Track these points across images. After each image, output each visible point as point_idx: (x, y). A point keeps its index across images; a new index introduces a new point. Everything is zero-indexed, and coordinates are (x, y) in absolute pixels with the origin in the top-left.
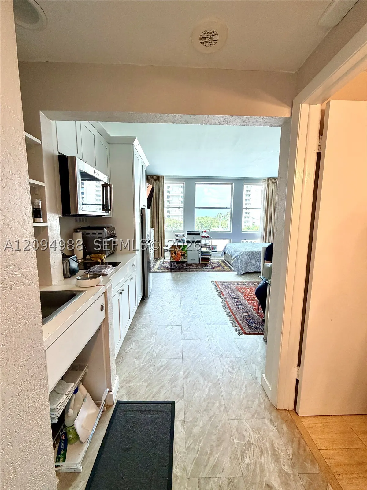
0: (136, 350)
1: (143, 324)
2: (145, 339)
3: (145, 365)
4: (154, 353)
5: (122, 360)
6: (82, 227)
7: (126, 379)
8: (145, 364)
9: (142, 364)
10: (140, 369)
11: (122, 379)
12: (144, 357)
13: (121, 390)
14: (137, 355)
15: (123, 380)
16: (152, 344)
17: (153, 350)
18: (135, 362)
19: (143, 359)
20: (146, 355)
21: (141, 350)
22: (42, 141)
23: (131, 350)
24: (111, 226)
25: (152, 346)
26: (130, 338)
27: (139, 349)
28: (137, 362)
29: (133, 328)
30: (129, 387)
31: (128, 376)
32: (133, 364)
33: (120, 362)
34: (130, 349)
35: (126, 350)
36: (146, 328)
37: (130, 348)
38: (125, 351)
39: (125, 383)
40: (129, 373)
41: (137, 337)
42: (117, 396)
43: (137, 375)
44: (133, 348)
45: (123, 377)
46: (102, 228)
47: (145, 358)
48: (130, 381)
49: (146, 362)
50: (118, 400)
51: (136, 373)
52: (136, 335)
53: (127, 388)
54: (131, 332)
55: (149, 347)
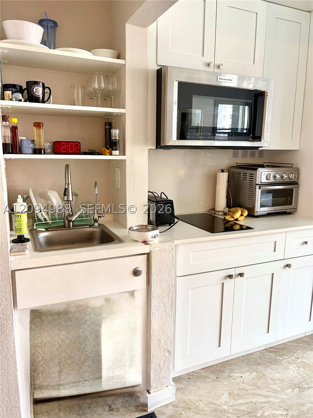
0: (244, 385)
1: (305, 361)
2: (277, 382)
3: (228, 412)
4: (260, 410)
5: (214, 380)
6: (238, 164)
7: (190, 403)
8: (231, 411)
9: (226, 407)
10: (215, 410)
11: (186, 398)
12: (240, 401)
13: (170, 407)
14: (236, 392)
15: (186, 400)
16: (276, 398)
17: (266, 405)
18: (223, 396)
19: (236, 403)
20: (247, 403)
21: (250, 390)
22: (126, 60)
23: (239, 380)
24: (291, 165)
25: (272, 399)
26: (259, 364)
27: (250, 388)
28: (225, 398)
29: (280, 355)
30: (181, 414)
31: (195, 401)
32: (217, 396)
33: (209, 380)
34: (238, 377)
35: (234, 373)
36: (302, 369)
37: (241, 375)
38: (230, 373)
39: (182, 405)
40: (200, 400)
41: (269, 370)
42: (160, 409)
43: (204, 411)
44: (244, 379)
45: (190, 397)
46: (254, 167)
47: (241, 404)
48: (189, 409)
49: (234, 409)
50: (155, 413)
51: (205, 409)
52: (273, 367)
53: (177, 411)
54: (272, 358)
55: (267, 397)
